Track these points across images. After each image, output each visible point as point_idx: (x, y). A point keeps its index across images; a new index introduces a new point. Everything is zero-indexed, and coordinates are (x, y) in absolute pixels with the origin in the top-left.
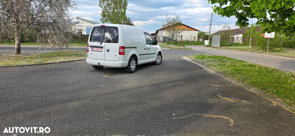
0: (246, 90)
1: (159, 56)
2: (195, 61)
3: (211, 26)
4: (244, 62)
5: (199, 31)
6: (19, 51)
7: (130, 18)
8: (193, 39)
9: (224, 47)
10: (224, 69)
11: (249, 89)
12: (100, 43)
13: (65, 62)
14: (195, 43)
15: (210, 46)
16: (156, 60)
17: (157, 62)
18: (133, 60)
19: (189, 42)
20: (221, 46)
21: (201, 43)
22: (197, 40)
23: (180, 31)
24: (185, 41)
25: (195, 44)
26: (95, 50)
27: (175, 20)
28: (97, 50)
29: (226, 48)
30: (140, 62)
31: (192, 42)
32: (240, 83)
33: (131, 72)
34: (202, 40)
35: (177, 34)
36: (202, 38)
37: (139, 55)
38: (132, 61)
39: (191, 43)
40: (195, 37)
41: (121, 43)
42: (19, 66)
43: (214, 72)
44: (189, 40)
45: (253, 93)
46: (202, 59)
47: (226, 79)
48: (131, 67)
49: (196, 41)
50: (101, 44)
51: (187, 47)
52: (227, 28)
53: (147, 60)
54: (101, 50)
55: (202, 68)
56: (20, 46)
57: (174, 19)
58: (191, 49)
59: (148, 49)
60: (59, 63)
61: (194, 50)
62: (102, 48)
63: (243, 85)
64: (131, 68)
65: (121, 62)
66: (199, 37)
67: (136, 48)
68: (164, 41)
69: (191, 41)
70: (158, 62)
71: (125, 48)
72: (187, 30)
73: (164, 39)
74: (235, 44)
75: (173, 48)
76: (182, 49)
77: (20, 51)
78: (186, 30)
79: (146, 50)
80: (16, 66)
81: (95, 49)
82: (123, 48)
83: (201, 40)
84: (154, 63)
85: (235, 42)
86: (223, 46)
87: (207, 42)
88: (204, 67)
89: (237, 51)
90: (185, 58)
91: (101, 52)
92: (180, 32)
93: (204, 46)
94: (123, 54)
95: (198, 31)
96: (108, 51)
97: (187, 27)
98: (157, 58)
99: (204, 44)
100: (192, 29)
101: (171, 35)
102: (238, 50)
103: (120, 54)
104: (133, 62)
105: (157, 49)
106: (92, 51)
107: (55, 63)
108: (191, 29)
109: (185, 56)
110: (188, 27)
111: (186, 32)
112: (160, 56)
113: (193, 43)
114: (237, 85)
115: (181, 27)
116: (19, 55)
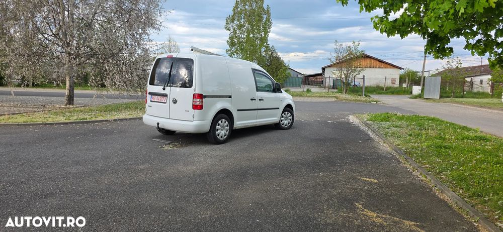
0: (434, 195)
1: (286, 113)
2: (366, 124)
3: (425, 59)
4: (469, 130)
5: (404, 69)
6: (70, 99)
7: (275, 48)
8: (389, 83)
9: (449, 99)
10: (415, 142)
11: (442, 192)
12: (163, 87)
13: (126, 119)
14: (393, 90)
15: (420, 97)
16: (282, 121)
17: (283, 124)
18: (224, 120)
19: (382, 89)
20: (441, 97)
21: (404, 92)
22: (398, 85)
23: (359, 69)
24: (374, 87)
25: (393, 93)
26: (156, 100)
27: (350, 49)
28: (158, 101)
29: (451, 102)
30: (239, 124)
31: (388, 89)
32: (428, 177)
33: (218, 142)
34: (407, 86)
35: (355, 74)
36: (407, 82)
37: (238, 110)
38: (220, 122)
39: (386, 90)
40: (393, 81)
41: (196, 88)
42: (46, 124)
43: (389, 150)
44: (382, 85)
45: (446, 203)
46: (382, 121)
47: (406, 165)
48: (217, 132)
49: (395, 88)
50: (164, 89)
51: (375, 97)
52: (455, 62)
53: (257, 120)
54: (163, 99)
55: (371, 139)
56: (73, 92)
57: (349, 47)
58: (376, 101)
59: (260, 100)
60: (115, 120)
61: (384, 103)
62: (166, 96)
63: (432, 181)
64: (218, 135)
65: (196, 123)
66: (402, 80)
67: (230, 97)
68: (334, 87)
69: (386, 88)
70: (285, 124)
71: (205, 97)
72: (379, 68)
73: (334, 84)
74: (475, 94)
75: (342, 100)
76: (359, 101)
77: (73, 100)
78: (377, 67)
79: (254, 101)
80: (42, 124)
81: (156, 98)
82: (201, 96)
83: (404, 85)
84: (276, 127)
85: (475, 90)
86: (448, 97)
87: (416, 90)
88: (376, 138)
89: (473, 108)
90: (353, 119)
91: (164, 103)
92: (360, 71)
93: (411, 96)
94: (200, 107)
95: (401, 69)
96: (175, 102)
97: (378, 63)
98: (282, 117)
99: (411, 93)
100: (389, 66)
101: (343, 76)
102: (474, 106)
103: (195, 107)
104: (223, 123)
105: (281, 100)
106: (151, 101)
107: (107, 121)
108: (386, 65)
109: (353, 114)
110: (381, 61)
111: (377, 70)
112: (289, 114)
113: (389, 91)
114: (422, 181)
115: (365, 62)
116: (71, 106)
